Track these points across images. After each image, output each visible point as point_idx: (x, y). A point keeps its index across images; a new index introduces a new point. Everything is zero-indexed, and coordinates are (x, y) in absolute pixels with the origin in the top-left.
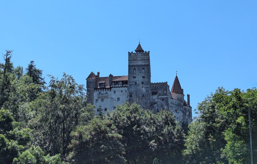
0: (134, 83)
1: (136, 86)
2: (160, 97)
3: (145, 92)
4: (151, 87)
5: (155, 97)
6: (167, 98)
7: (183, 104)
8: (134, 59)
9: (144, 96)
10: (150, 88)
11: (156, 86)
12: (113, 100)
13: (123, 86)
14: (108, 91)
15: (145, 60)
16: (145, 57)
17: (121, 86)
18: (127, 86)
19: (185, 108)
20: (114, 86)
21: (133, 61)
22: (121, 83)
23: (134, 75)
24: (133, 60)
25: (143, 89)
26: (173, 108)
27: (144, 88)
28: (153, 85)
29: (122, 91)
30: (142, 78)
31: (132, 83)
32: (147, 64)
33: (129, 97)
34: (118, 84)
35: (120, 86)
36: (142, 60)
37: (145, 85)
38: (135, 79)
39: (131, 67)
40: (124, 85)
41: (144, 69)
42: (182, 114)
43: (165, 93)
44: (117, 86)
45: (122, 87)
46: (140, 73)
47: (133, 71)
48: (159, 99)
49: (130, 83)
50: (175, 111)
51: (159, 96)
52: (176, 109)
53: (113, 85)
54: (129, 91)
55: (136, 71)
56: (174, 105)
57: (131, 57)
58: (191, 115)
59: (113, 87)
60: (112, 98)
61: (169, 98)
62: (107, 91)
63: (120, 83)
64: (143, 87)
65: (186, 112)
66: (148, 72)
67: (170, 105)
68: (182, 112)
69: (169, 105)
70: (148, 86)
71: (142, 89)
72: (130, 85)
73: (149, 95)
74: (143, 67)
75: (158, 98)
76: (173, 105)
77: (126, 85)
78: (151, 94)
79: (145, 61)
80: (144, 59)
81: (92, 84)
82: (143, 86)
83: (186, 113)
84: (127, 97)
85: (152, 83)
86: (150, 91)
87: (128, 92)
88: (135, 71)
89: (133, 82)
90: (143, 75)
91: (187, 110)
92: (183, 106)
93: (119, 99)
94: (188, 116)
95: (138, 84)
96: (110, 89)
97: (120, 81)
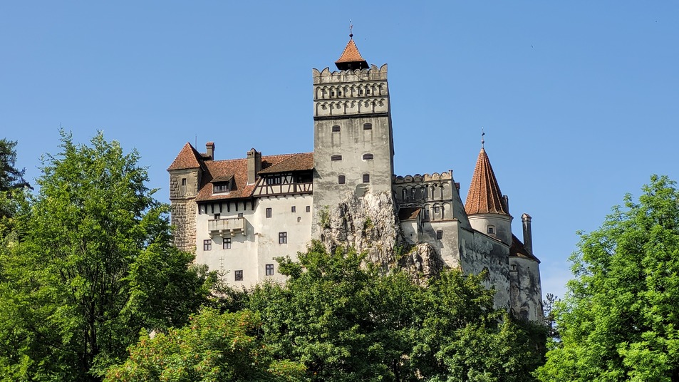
0: (336, 179)
1: (341, 187)
2: (429, 225)
3: (376, 208)
4: (395, 192)
5: (411, 226)
7: (508, 250)
8: (333, 94)
10: (392, 194)
11: (413, 188)
13: (298, 190)
14: (245, 210)
15: (372, 95)
17: (292, 190)
18: (310, 189)
19: (516, 262)
20: (264, 192)
22: (289, 178)
23: (337, 151)
24: (330, 98)
26: (475, 262)
27: (370, 195)
28: (404, 185)
29: (293, 209)
30: (365, 161)
31: (329, 179)
32: (378, 109)
33: (318, 228)
34: (280, 184)
35: (285, 189)
36: (361, 96)
37: (374, 183)
38: (338, 162)
39: (324, 122)
40: (302, 186)
41: (368, 127)
42: (507, 285)
43: (445, 212)
44: (276, 189)
45: (294, 194)
46: (357, 141)
47: (332, 134)
48: (425, 233)
49: (321, 180)
51: (424, 222)
52: (485, 267)
53: (263, 186)
54: (321, 206)
55: (340, 134)
56: (477, 253)
57: (322, 87)
58: (538, 286)
59: (264, 196)
60: (260, 236)
61: (459, 229)
62: (241, 210)
63: (286, 179)
64: (366, 192)
65: (520, 279)
66: (384, 137)
68: (508, 279)
70: (384, 187)
71: (365, 200)
73: (389, 221)
74: (366, 120)
75: (421, 230)
76: (474, 254)
77: (307, 186)
78: (395, 217)
79: (372, 100)
80: (369, 92)
81: (189, 187)
82: (367, 187)
83: (519, 283)
84: (313, 229)
85: (400, 178)
86: (392, 207)
87: (316, 210)
88: (336, 135)
89: (333, 173)
90: (368, 149)
91: (523, 270)
92: (507, 258)
93: (283, 237)
94: (527, 290)
95: (348, 181)
96: (251, 201)
97: (285, 174)
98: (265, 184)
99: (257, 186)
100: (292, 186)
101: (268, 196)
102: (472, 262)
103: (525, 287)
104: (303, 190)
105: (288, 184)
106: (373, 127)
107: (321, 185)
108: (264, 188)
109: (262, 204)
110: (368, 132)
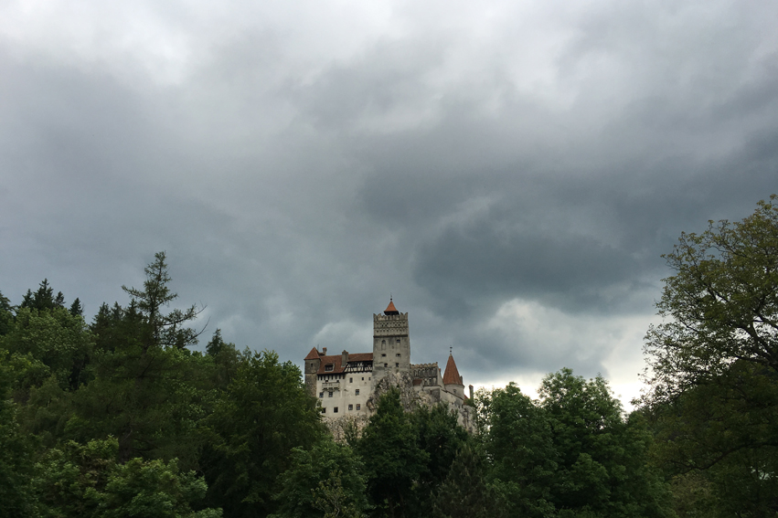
0: (383, 365)
1: (386, 369)
2: (426, 388)
3: (402, 379)
4: (410, 371)
5: (417, 388)
6: (438, 390)
7: (462, 401)
8: (382, 326)
10: (409, 373)
11: (419, 370)
12: (348, 393)
13: (365, 370)
14: (340, 378)
15: (401, 327)
16: (401, 323)
17: (362, 370)
18: (371, 370)
21: (381, 329)
22: (361, 364)
23: (384, 352)
25: (399, 374)
28: (415, 369)
29: (363, 379)
30: (397, 357)
32: (403, 333)
33: (375, 388)
34: (357, 367)
35: (359, 369)
36: (395, 327)
37: (400, 367)
38: (384, 357)
39: (378, 338)
40: (367, 368)
41: (399, 341)
42: (463, 419)
43: (434, 382)
44: (355, 369)
45: (363, 372)
46: (393, 347)
47: (382, 344)
48: (424, 392)
49: (376, 365)
51: (424, 386)
54: (376, 377)
55: (385, 344)
56: (448, 401)
57: (377, 322)
59: (349, 372)
60: (347, 391)
61: (441, 391)
62: (338, 379)
64: (397, 371)
66: (407, 346)
69: (442, 402)
70: (405, 369)
71: (397, 375)
73: (408, 385)
74: (398, 338)
75: (422, 390)
77: (369, 368)
78: (411, 383)
79: (401, 329)
80: (399, 325)
81: (314, 367)
82: (398, 369)
83: (468, 417)
84: (372, 389)
85: (413, 365)
86: (409, 379)
87: (373, 380)
89: (381, 362)
90: (398, 351)
92: (462, 405)
93: (357, 391)
94: (471, 421)
95: (389, 366)
96: (343, 374)
97: (359, 362)
98: (350, 366)
99: (346, 367)
101: (351, 372)
103: (471, 419)
105: (360, 367)
107: (377, 368)
108: (350, 368)
109: (349, 376)
110: (398, 344)
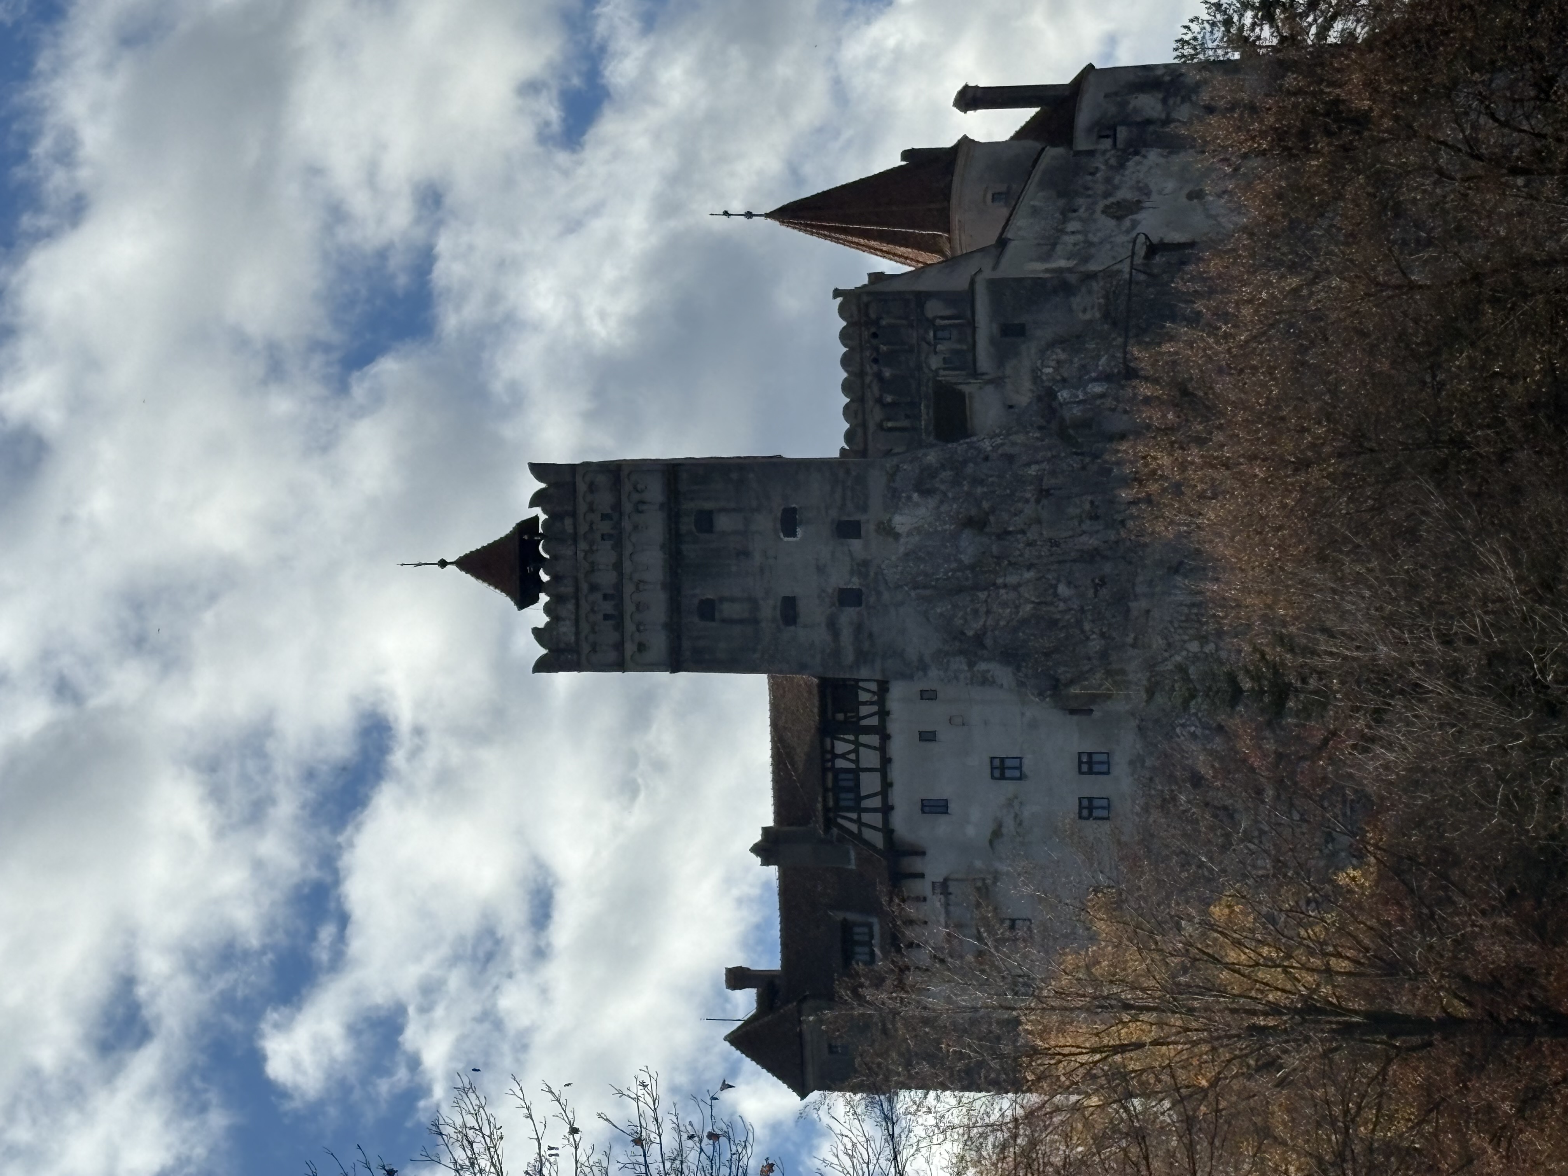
0: (848, 615)
1: (872, 599)
2: (984, 361)
3: (932, 502)
4: (888, 453)
6: (996, 287)
7: (1053, 153)
8: (606, 617)
9: (973, 512)
10: (895, 460)
11: (879, 401)
12: (1009, 826)
13: (874, 721)
14: (922, 876)
15: (617, 506)
16: (591, 510)
17: (874, 740)
18: (873, 687)
19: (1090, 130)
20: (876, 819)
21: (630, 627)
22: (841, 747)
23: (768, 610)
24: (619, 626)
25: (902, 521)
26: (1091, 237)
27: (897, 519)
28: (872, 426)
29: (927, 737)
30: (799, 531)
31: (846, 636)
32: (655, 492)
33: (982, 666)
34: (856, 772)
35: (869, 759)
36: (617, 540)
37: (864, 509)
38: (803, 607)
39: (686, 644)
40: (864, 710)
41: (705, 521)
42: (1153, 156)
43: (948, 312)
44: (870, 783)
45: (885, 737)
46: (744, 553)
47: (723, 621)
48: (1008, 371)
49: (849, 656)
50: (1127, 223)
51: (975, 373)
52: (1103, 212)
53: (859, 821)
54: (921, 659)
55: (722, 599)
56: (1063, 232)
57: (586, 648)
58: (1160, 72)
59: (886, 821)
60: (997, 834)
61: (999, 274)
62: (923, 887)
63: (843, 756)
64: (887, 531)
65: (1139, 119)
66: (734, 476)
67: (1063, 263)
68: (1136, 153)
69: (1070, 270)
70: (877, 482)
71: (909, 534)
72: (862, 657)
73: (970, 468)
74: (687, 525)
75: (998, 382)
76: (1070, 239)
77: (864, 696)
78: (959, 448)
79: (628, 507)
80: (605, 517)
82: (872, 527)
83: (1149, 122)
84: (986, 681)
85: (849, 436)
86: (932, 457)
87: (934, 673)
88: (728, 610)
89: (832, 625)
90: (767, 522)
91: (1112, 110)
92: (1078, 153)
93: (1002, 769)
94: (1171, 102)
95: (855, 579)
96: (899, 857)
97: (826, 756)
98: (854, 816)
99: (859, 837)
100: (863, 739)
101: (887, 809)
102: (1091, 244)
103: (1159, 107)
104: (875, 708)
105: (856, 751)
106: (708, 506)
108: (866, 817)
110: (723, 522)
